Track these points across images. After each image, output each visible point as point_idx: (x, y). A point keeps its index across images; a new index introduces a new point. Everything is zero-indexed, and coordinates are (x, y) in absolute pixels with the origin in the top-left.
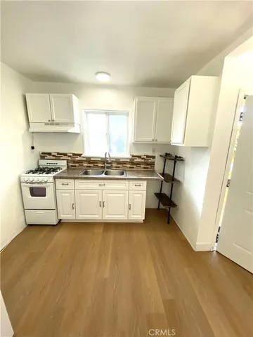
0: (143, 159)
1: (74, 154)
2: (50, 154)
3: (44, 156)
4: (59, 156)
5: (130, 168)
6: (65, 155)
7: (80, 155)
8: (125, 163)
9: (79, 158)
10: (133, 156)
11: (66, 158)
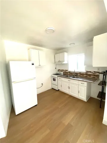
0: (92, 73)
1: (66, 70)
2: (60, 70)
3: (59, 70)
4: (62, 71)
5: (86, 76)
6: (64, 70)
7: (67, 70)
8: (83, 74)
9: (67, 72)
10: (87, 71)
11: (64, 71)
